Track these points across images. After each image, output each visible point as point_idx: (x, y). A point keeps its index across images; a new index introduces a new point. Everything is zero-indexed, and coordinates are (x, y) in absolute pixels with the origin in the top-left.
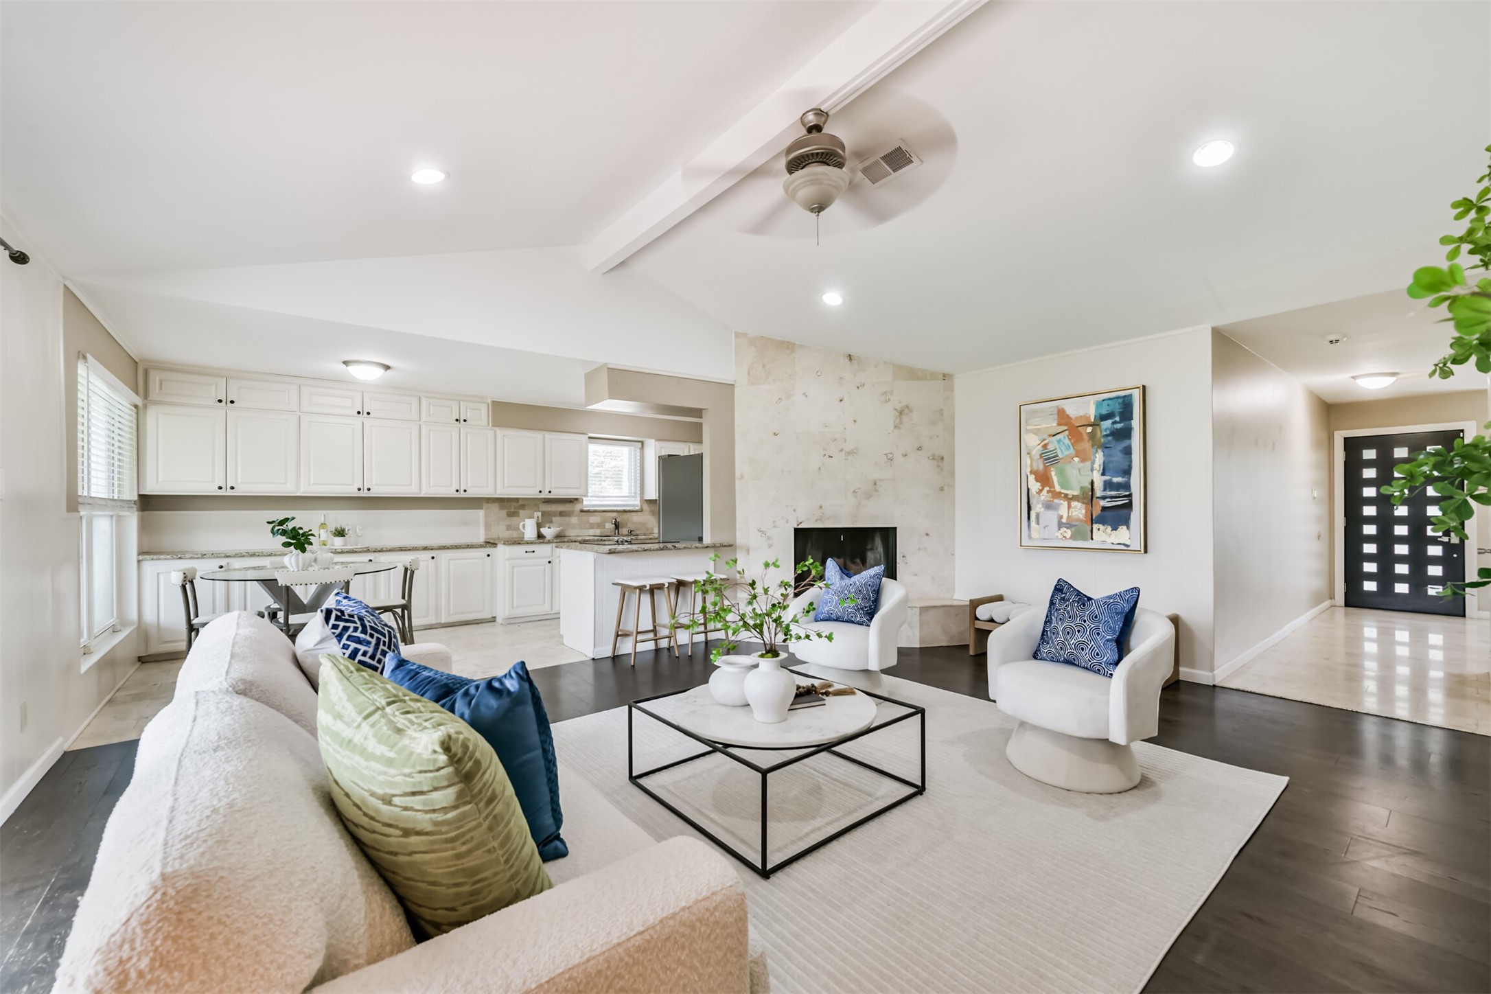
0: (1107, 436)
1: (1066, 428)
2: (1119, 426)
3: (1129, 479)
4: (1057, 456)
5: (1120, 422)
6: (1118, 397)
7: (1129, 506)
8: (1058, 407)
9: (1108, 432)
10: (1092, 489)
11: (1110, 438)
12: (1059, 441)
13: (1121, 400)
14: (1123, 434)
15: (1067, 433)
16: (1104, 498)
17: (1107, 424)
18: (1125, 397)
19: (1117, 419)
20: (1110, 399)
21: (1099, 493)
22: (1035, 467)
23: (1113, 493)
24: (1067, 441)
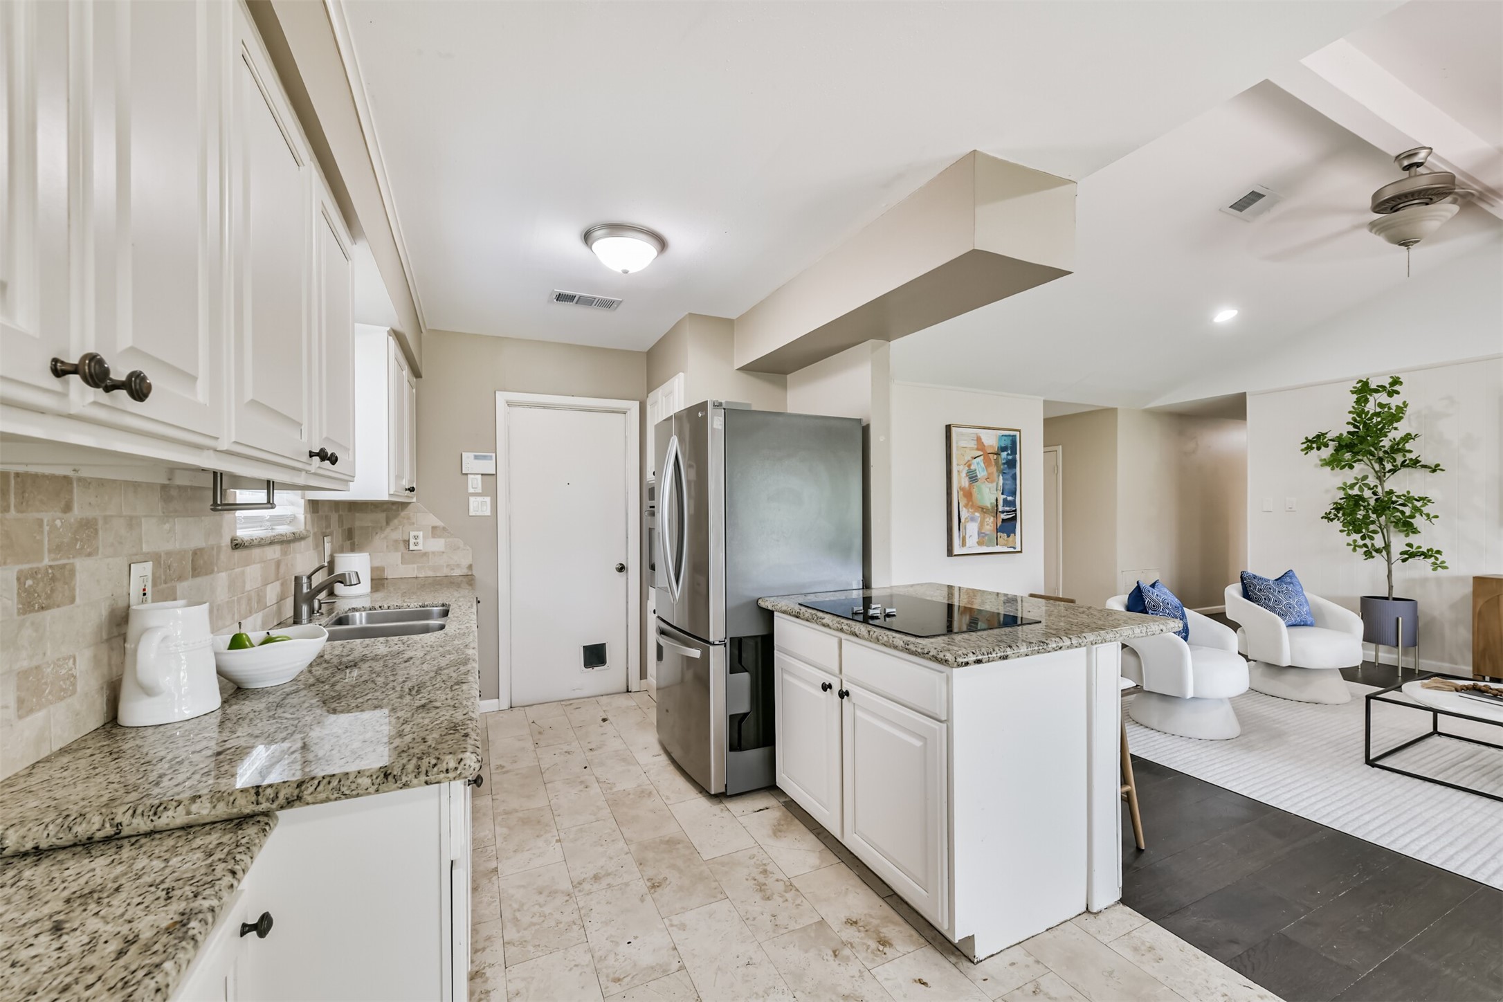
0: (1004, 464)
1: (982, 453)
2: (1010, 457)
3: (1015, 498)
4: (976, 476)
5: (1011, 455)
6: (1010, 436)
7: (1014, 518)
8: (977, 434)
9: (1005, 461)
10: (997, 505)
11: (1006, 466)
12: (978, 463)
13: (1011, 438)
14: (1011, 464)
15: (982, 457)
16: (1003, 512)
17: (1004, 454)
18: (1013, 436)
19: (1009, 452)
20: (1006, 436)
21: (1001, 509)
22: (963, 485)
23: (1007, 509)
24: (982, 464)
